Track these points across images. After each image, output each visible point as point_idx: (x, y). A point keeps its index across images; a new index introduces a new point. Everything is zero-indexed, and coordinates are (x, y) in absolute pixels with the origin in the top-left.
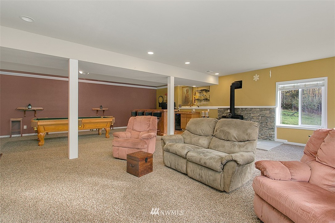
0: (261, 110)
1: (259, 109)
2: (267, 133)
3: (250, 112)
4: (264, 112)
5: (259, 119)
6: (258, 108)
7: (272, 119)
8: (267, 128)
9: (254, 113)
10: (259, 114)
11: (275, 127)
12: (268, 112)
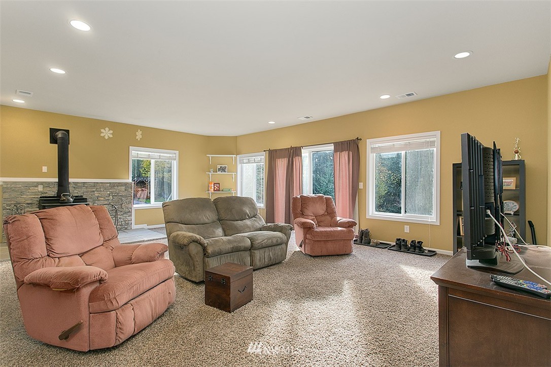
0: (113, 185)
1: (109, 185)
2: (122, 220)
3: (94, 189)
4: (117, 189)
5: (108, 200)
6: (108, 183)
7: (129, 198)
8: (121, 212)
9: (101, 191)
10: (109, 192)
11: (133, 208)
12: (123, 188)
